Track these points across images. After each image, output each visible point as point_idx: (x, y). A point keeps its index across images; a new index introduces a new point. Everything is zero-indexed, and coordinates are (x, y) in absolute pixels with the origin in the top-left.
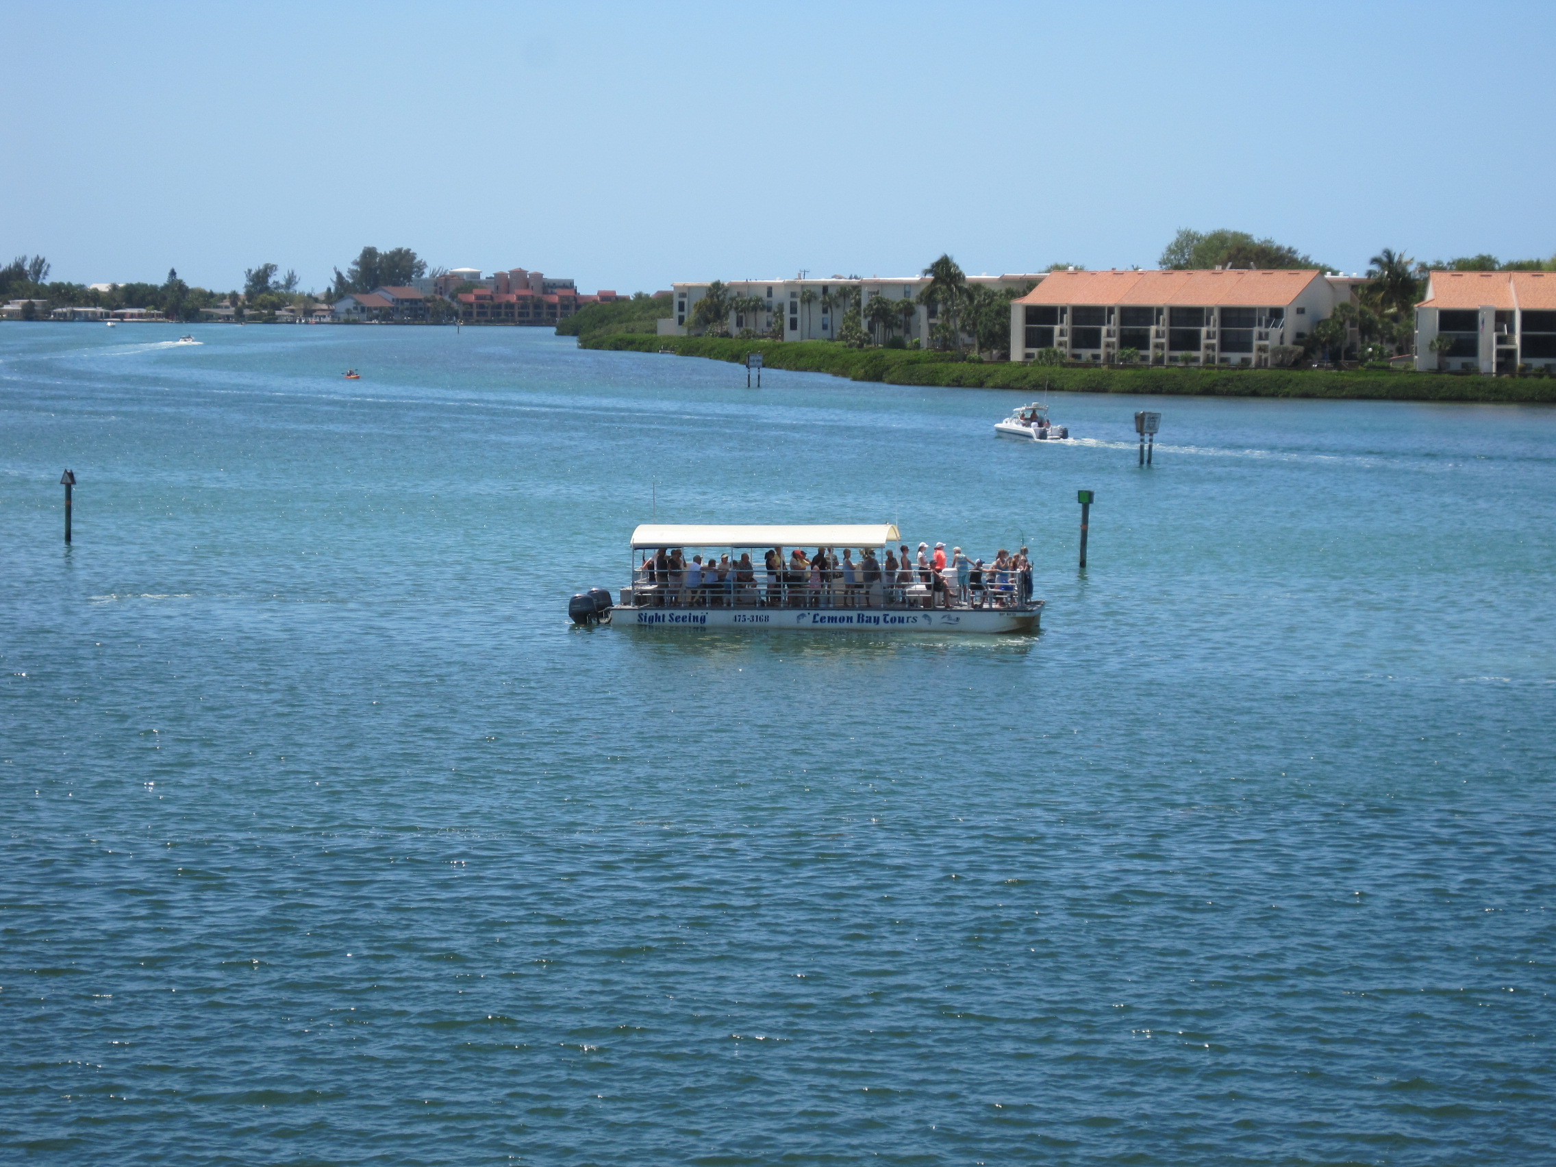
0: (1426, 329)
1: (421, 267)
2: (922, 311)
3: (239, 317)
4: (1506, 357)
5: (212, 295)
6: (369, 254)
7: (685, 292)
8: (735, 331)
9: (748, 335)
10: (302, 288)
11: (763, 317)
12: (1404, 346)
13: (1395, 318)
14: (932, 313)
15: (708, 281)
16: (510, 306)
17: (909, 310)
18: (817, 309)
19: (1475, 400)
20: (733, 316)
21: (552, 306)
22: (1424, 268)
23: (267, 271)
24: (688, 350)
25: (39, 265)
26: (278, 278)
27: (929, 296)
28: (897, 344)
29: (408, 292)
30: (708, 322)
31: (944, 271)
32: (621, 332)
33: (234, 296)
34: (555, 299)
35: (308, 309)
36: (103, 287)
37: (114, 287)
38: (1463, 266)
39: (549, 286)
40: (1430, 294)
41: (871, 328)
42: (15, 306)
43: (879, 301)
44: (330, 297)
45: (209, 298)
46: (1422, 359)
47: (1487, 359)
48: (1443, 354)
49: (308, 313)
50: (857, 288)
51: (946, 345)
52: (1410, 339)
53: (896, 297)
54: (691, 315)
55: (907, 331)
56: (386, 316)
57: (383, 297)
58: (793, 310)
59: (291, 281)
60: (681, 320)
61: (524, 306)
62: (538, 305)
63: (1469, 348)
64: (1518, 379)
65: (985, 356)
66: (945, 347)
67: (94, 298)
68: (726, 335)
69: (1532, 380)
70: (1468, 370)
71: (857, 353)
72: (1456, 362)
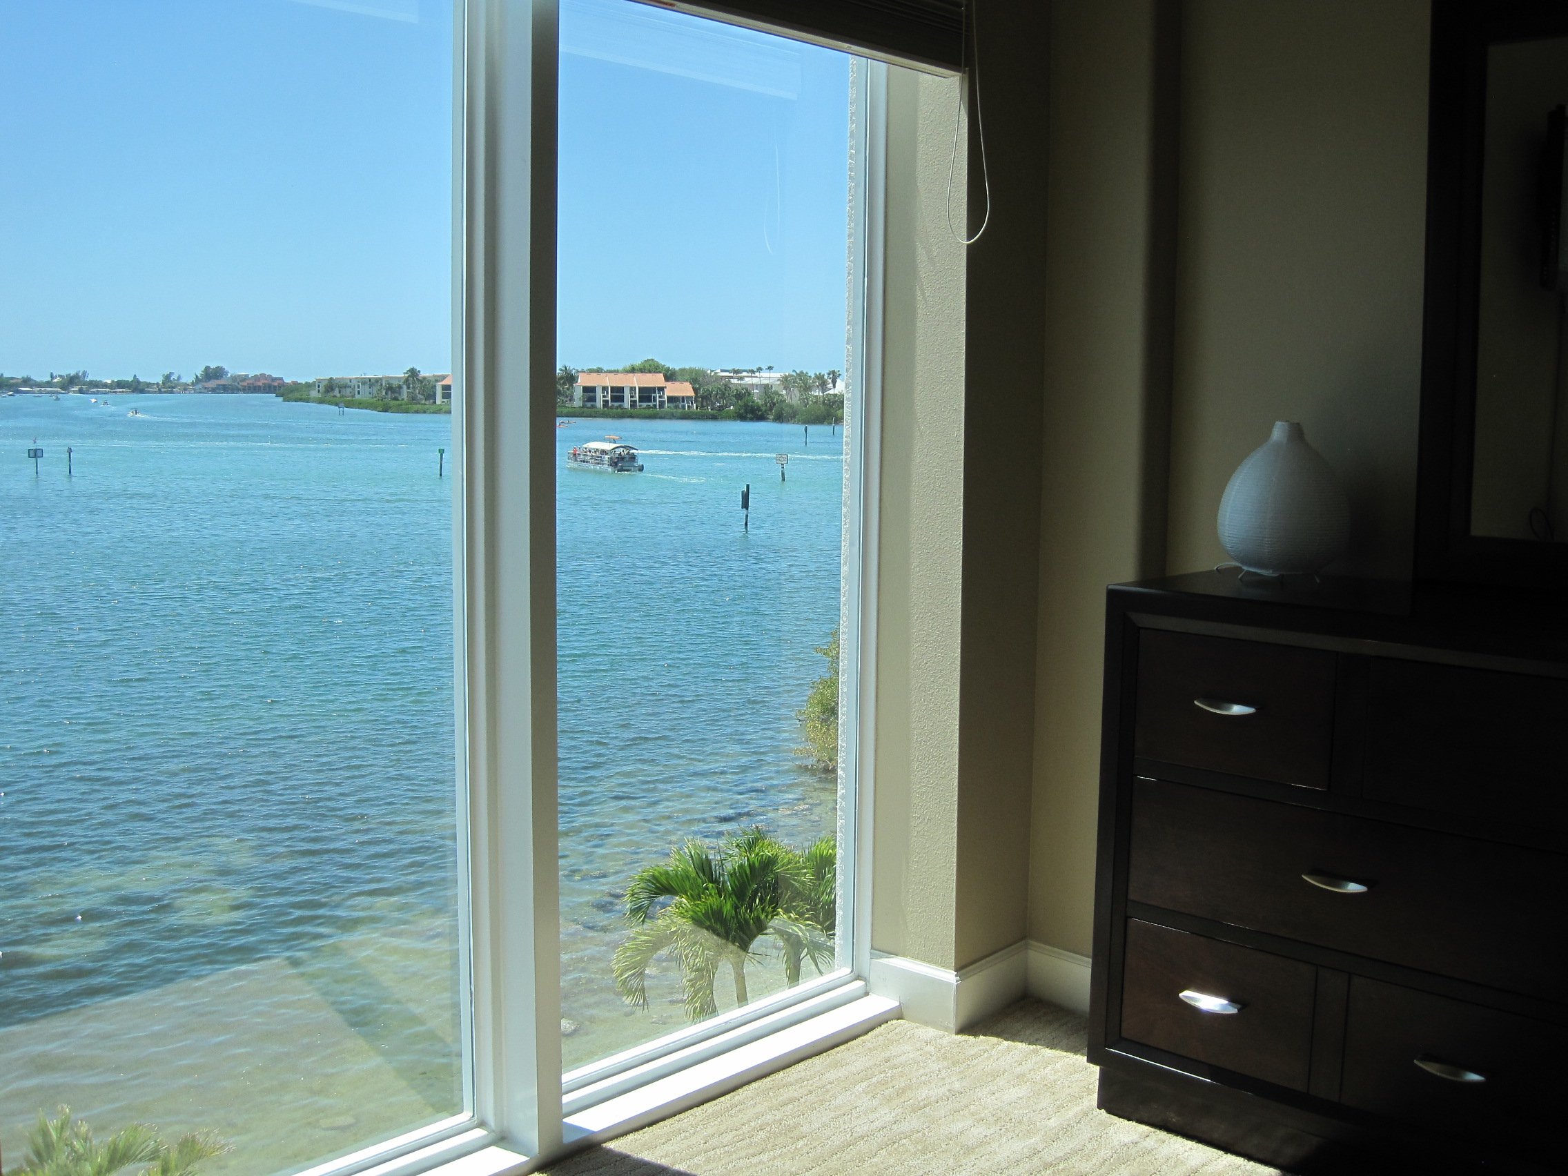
0: (578, 393)
1: (227, 372)
2: (405, 387)
3: (160, 392)
4: (606, 402)
5: (150, 383)
6: (207, 368)
7: (320, 381)
8: (338, 395)
9: (343, 396)
10: (183, 380)
11: (349, 390)
12: (572, 400)
13: (568, 389)
14: (408, 388)
15: (328, 377)
16: (260, 387)
17: (400, 387)
18: (367, 387)
19: (595, 417)
20: (337, 390)
21: (275, 387)
22: (578, 372)
23: (171, 374)
24: (321, 402)
25: (84, 374)
26: (174, 377)
27: (406, 381)
28: (396, 399)
29: (221, 382)
30: (328, 392)
31: (413, 373)
32: (297, 395)
33: (158, 384)
34: (276, 384)
35: (185, 388)
36: (109, 382)
37: (113, 381)
38: (591, 371)
39: (274, 379)
40: (579, 381)
41: (386, 394)
42: (76, 388)
43: (389, 384)
44: (193, 384)
45: (149, 385)
46: (577, 403)
47: (599, 403)
48: (584, 401)
49: (185, 389)
50: (381, 379)
51: (413, 399)
52: (572, 396)
53: (395, 383)
54: (322, 389)
55: (400, 394)
56: (214, 391)
57: (213, 384)
58: (359, 387)
59: (179, 378)
60: (319, 391)
61: (265, 387)
62: (270, 386)
63: (593, 399)
64: (609, 410)
65: (427, 403)
66: (413, 400)
67: (105, 386)
68: (335, 396)
69: (614, 410)
70: (593, 407)
71: (380, 402)
72: (589, 404)
